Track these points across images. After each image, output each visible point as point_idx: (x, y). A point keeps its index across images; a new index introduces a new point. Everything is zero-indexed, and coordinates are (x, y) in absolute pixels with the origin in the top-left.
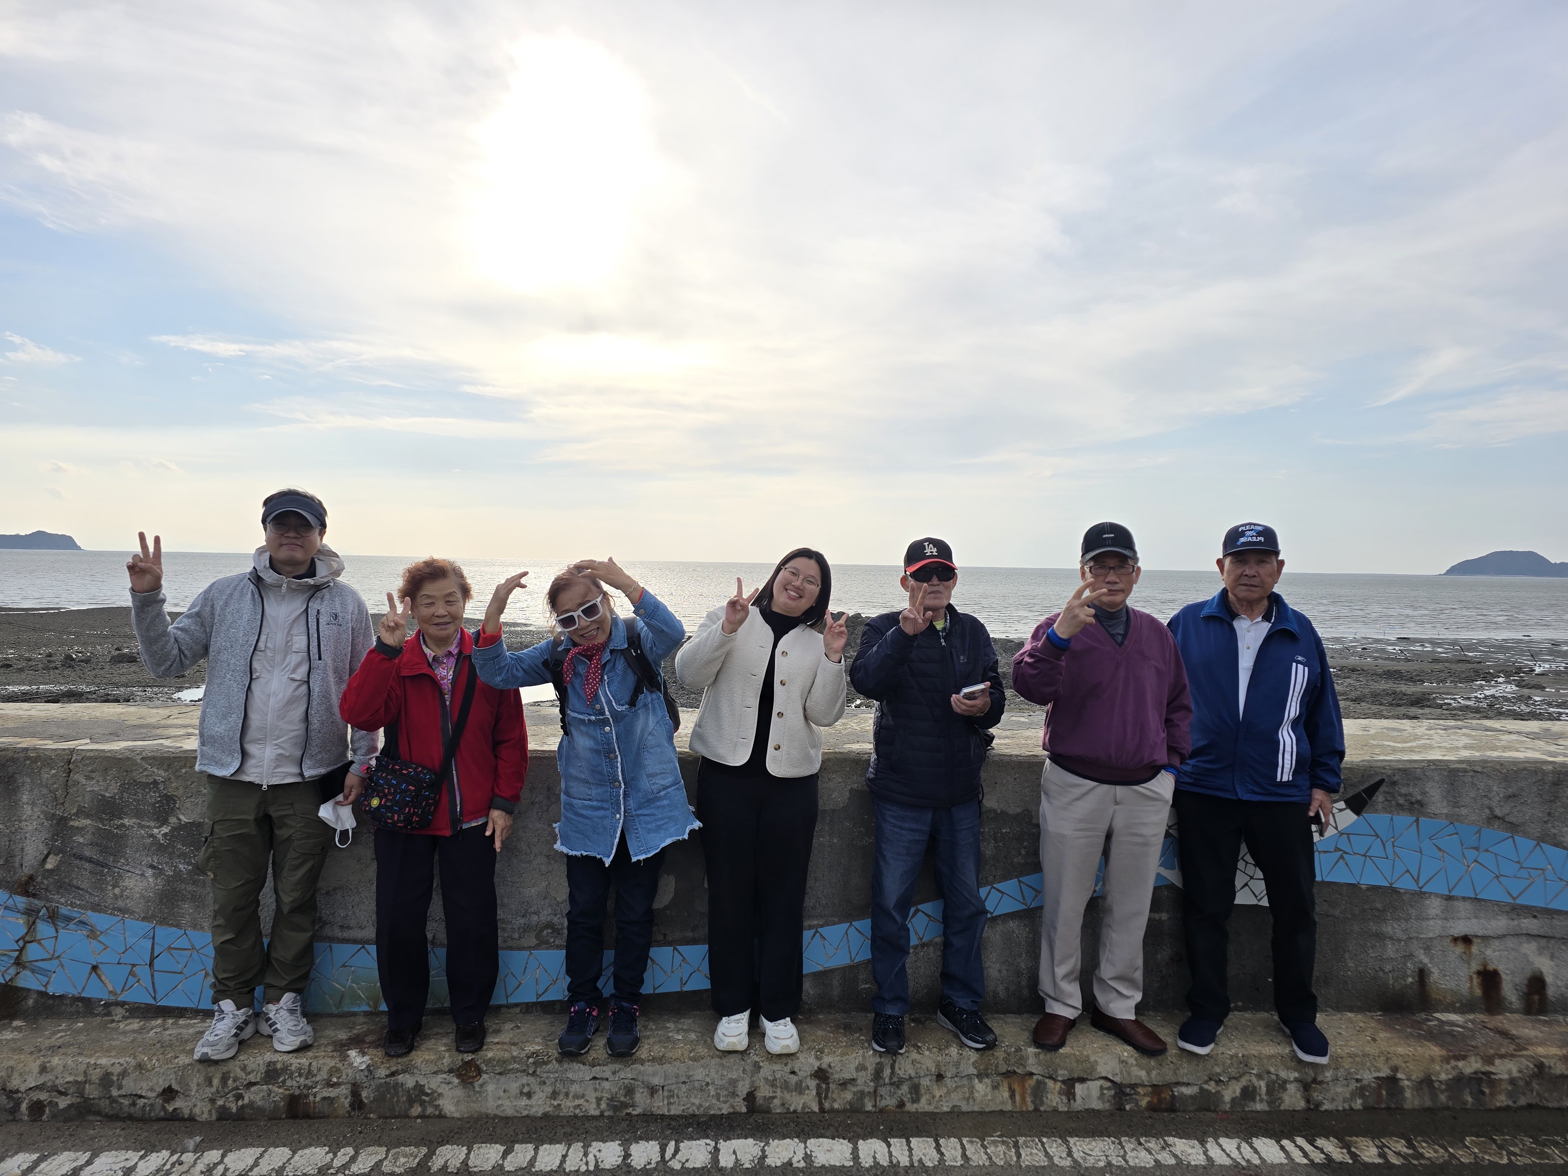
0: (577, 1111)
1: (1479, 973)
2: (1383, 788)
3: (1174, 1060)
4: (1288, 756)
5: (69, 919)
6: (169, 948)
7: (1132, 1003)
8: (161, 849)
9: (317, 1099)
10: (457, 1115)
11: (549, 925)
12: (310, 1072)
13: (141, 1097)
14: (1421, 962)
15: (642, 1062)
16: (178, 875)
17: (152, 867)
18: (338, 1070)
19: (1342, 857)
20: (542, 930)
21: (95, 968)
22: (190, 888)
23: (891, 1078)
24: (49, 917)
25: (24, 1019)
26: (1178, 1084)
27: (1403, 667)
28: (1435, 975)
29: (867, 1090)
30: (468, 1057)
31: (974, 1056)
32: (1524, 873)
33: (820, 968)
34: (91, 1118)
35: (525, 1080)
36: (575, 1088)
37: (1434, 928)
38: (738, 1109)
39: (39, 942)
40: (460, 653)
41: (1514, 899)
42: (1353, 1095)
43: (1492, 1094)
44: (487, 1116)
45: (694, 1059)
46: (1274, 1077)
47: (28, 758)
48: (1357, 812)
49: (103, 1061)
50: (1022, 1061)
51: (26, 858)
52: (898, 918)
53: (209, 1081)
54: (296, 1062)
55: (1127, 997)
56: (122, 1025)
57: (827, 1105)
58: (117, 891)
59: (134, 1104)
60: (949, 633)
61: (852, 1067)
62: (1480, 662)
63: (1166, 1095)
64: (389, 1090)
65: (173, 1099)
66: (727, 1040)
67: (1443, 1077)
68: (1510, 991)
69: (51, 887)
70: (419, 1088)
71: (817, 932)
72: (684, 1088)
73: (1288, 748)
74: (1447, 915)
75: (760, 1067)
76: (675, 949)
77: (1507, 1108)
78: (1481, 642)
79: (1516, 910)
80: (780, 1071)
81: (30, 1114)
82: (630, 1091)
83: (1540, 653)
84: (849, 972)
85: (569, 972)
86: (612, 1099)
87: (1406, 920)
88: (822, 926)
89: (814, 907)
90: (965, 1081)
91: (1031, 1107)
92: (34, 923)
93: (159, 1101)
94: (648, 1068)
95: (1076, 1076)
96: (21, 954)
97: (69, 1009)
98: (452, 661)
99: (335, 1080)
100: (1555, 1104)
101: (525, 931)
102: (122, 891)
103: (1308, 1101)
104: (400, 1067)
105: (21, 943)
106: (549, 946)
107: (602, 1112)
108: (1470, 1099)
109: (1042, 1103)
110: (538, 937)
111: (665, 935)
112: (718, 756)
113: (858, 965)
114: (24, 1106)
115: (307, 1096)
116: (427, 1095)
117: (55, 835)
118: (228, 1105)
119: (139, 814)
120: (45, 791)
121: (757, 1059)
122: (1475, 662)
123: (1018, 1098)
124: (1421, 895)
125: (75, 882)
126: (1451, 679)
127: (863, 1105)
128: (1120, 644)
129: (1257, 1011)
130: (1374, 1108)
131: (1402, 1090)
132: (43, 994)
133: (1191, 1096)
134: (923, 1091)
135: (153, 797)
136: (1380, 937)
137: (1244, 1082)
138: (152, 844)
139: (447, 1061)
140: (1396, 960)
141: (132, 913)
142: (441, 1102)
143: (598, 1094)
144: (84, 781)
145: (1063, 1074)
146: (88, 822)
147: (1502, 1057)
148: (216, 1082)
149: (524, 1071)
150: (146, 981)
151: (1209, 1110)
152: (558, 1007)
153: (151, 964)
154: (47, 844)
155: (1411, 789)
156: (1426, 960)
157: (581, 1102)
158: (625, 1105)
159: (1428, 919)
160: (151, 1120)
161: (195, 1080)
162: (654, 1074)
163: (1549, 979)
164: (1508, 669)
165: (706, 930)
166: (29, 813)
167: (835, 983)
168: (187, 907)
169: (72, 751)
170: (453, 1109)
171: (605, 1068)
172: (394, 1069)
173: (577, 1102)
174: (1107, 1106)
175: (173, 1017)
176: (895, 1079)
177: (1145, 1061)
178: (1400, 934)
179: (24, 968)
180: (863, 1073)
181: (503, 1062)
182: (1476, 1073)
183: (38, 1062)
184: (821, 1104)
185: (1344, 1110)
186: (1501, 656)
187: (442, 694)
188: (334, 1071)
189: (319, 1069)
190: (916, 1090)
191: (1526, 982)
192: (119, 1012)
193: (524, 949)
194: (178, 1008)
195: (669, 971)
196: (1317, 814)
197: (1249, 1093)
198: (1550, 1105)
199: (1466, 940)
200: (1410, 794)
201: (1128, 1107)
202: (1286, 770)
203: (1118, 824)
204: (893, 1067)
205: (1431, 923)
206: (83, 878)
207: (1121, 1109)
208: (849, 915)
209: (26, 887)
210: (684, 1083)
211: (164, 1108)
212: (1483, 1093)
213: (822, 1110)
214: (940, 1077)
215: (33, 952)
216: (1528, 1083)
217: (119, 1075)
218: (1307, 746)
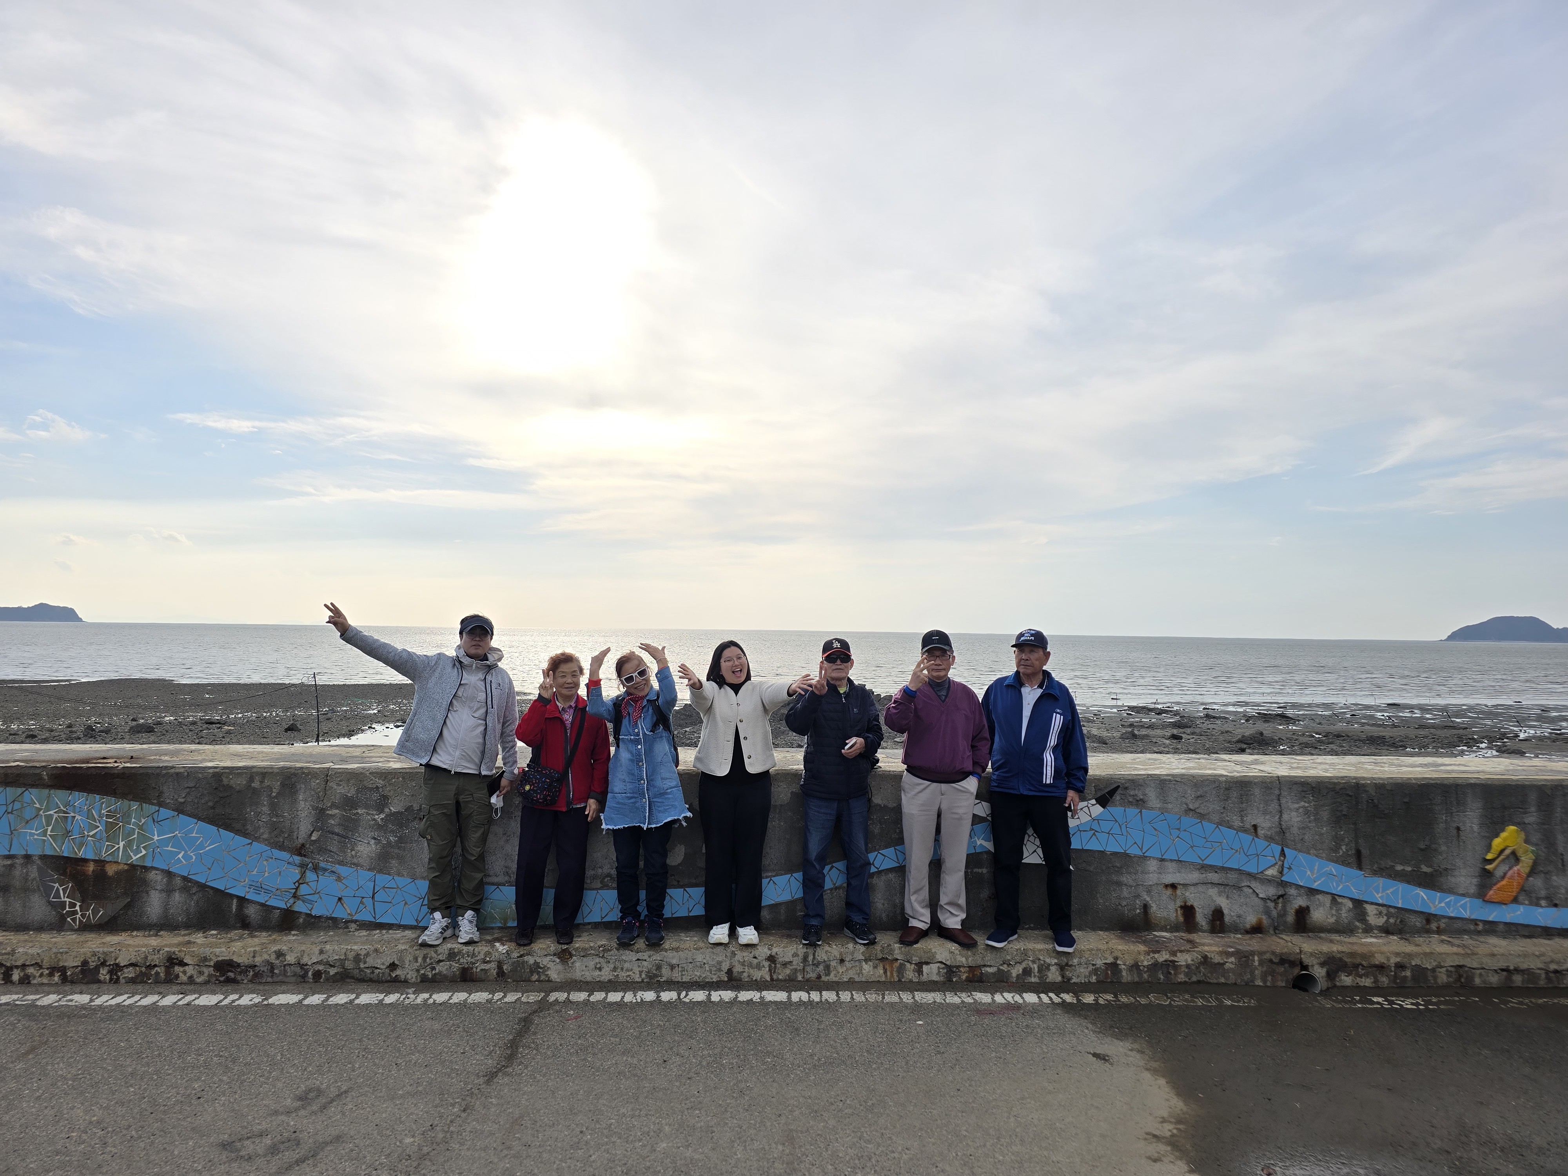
0: (628, 979)
1: (1181, 907)
2: (1119, 791)
3: (982, 952)
4: (1049, 768)
5: (325, 870)
6: (384, 887)
7: (959, 919)
8: (379, 827)
9: (478, 970)
10: (558, 980)
11: (609, 875)
12: (474, 954)
13: (377, 968)
14: (1145, 900)
15: (666, 951)
16: (389, 843)
17: (374, 838)
18: (490, 953)
19: (1094, 834)
20: (604, 878)
21: (340, 899)
22: (396, 851)
23: (813, 961)
24: (314, 869)
25: (298, 930)
26: (985, 966)
27: (1387, 733)
28: (1154, 908)
29: (799, 968)
30: (565, 947)
31: (862, 949)
32: (1209, 845)
33: (773, 902)
34: (348, 980)
35: (598, 960)
36: (627, 965)
37: (1152, 878)
38: (722, 978)
39: (307, 883)
40: (576, 707)
41: (1203, 861)
42: (1090, 973)
43: (1176, 974)
44: (576, 981)
45: (696, 949)
46: (1042, 962)
47: (304, 773)
48: (1104, 806)
49: (355, 947)
50: (891, 952)
51: (300, 833)
52: (817, 866)
53: (416, 959)
54: (465, 949)
55: (957, 916)
56: (356, 933)
57: (775, 977)
58: (353, 853)
59: (373, 972)
60: (847, 695)
61: (790, 954)
62: (1466, 728)
63: (978, 973)
64: (518, 965)
65: (395, 969)
66: (716, 937)
67: (1146, 963)
68: (1201, 918)
69: (315, 851)
70: (537, 964)
71: (771, 880)
72: (691, 966)
73: (1049, 764)
74: (1161, 871)
75: (735, 954)
76: (685, 890)
77: (1185, 982)
78: (1471, 708)
79: (1204, 868)
80: (746, 955)
81: (313, 979)
82: (659, 967)
83: (1528, 719)
84: (791, 904)
85: (620, 902)
86: (648, 972)
87: (1135, 874)
88: (774, 876)
89: (769, 865)
90: (857, 963)
91: (896, 979)
92: (305, 872)
93: (387, 971)
94: (670, 954)
95: (923, 961)
96: (296, 891)
97: (324, 925)
98: (572, 711)
99: (488, 959)
100: (1215, 981)
101: (594, 879)
102: (356, 853)
103: (1063, 977)
104: (525, 952)
105: (297, 884)
106: (609, 888)
107: (643, 980)
108: (1162, 977)
109: (903, 977)
110: (601, 882)
111: (678, 881)
112: (711, 771)
113: (797, 900)
114: (310, 973)
115: (472, 968)
116: (541, 968)
117: (318, 819)
118: (427, 973)
119: (367, 807)
120: (313, 793)
121: (733, 949)
122: (1461, 728)
123: (888, 973)
124: (1144, 858)
125: (329, 847)
126: (1434, 745)
127: (796, 977)
128: (943, 702)
129: (1043, 930)
130: (1103, 981)
131: (1120, 971)
132: (309, 915)
133: (992, 973)
134: (832, 969)
135: (375, 796)
136: (1119, 884)
137: (1024, 965)
138: (374, 825)
139: (553, 948)
140: (1129, 898)
141: (362, 866)
142: (549, 972)
143: (641, 969)
144: (335, 787)
145: (915, 959)
146: (337, 811)
147: (1181, 951)
148: (420, 960)
149: (597, 955)
150: (370, 907)
151: (1004, 982)
152: (614, 925)
153: (373, 897)
154: (313, 825)
155: (1137, 792)
156: (1148, 899)
157: (630, 973)
158: (656, 976)
159: (1149, 873)
160: (382, 982)
161: (408, 959)
162: (673, 958)
163: (1226, 911)
164: (1492, 735)
165: (704, 879)
166: (303, 806)
167: (782, 911)
168: (394, 863)
169: (329, 769)
170: (556, 977)
171: (644, 954)
172: (522, 953)
173: (628, 973)
174: (942, 979)
175: (385, 929)
176: (815, 962)
177: (965, 952)
178: (1131, 882)
179: (299, 899)
180: (796, 958)
181: (585, 949)
182: (1166, 961)
183: (318, 948)
184: (771, 976)
185: (1085, 982)
186: (1489, 722)
187: (566, 730)
188: (488, 953)
189: (479, 953)
190: (828, 968)
191: (1211, 913)
192: (353, 926)
193: (593, 889)
194: (388, 924)
195: (681, 904)
196: (1070, 805)
197: (1027, 972)
198: (1211, 981)
199: (1173, 886)
200: (1136, 795)
201: (954, 980)
202: (1049, 776)
203: (943, 807)
204: (814, 955)
205: (1151, 875)
206: (333, 845)
207: (951, 981)
208: (790, 870)
209: (300, 851)
210: (691, 963)
211: (390, 975)
212: (1170, 973)
213: (772, 979)
214: (842, 961)
215: (303, 890)
216: (1197, 968)
217: (365, 955)
218: (1061, 762)
